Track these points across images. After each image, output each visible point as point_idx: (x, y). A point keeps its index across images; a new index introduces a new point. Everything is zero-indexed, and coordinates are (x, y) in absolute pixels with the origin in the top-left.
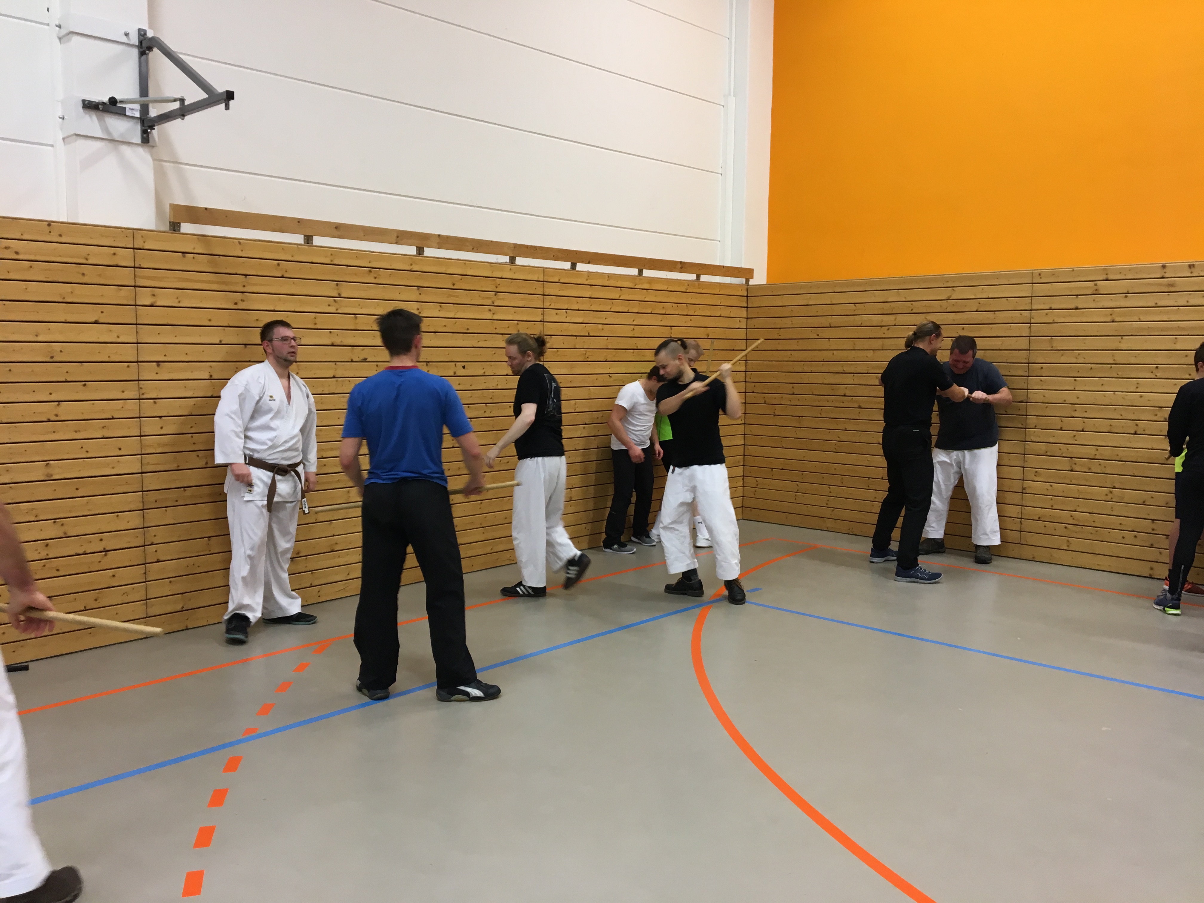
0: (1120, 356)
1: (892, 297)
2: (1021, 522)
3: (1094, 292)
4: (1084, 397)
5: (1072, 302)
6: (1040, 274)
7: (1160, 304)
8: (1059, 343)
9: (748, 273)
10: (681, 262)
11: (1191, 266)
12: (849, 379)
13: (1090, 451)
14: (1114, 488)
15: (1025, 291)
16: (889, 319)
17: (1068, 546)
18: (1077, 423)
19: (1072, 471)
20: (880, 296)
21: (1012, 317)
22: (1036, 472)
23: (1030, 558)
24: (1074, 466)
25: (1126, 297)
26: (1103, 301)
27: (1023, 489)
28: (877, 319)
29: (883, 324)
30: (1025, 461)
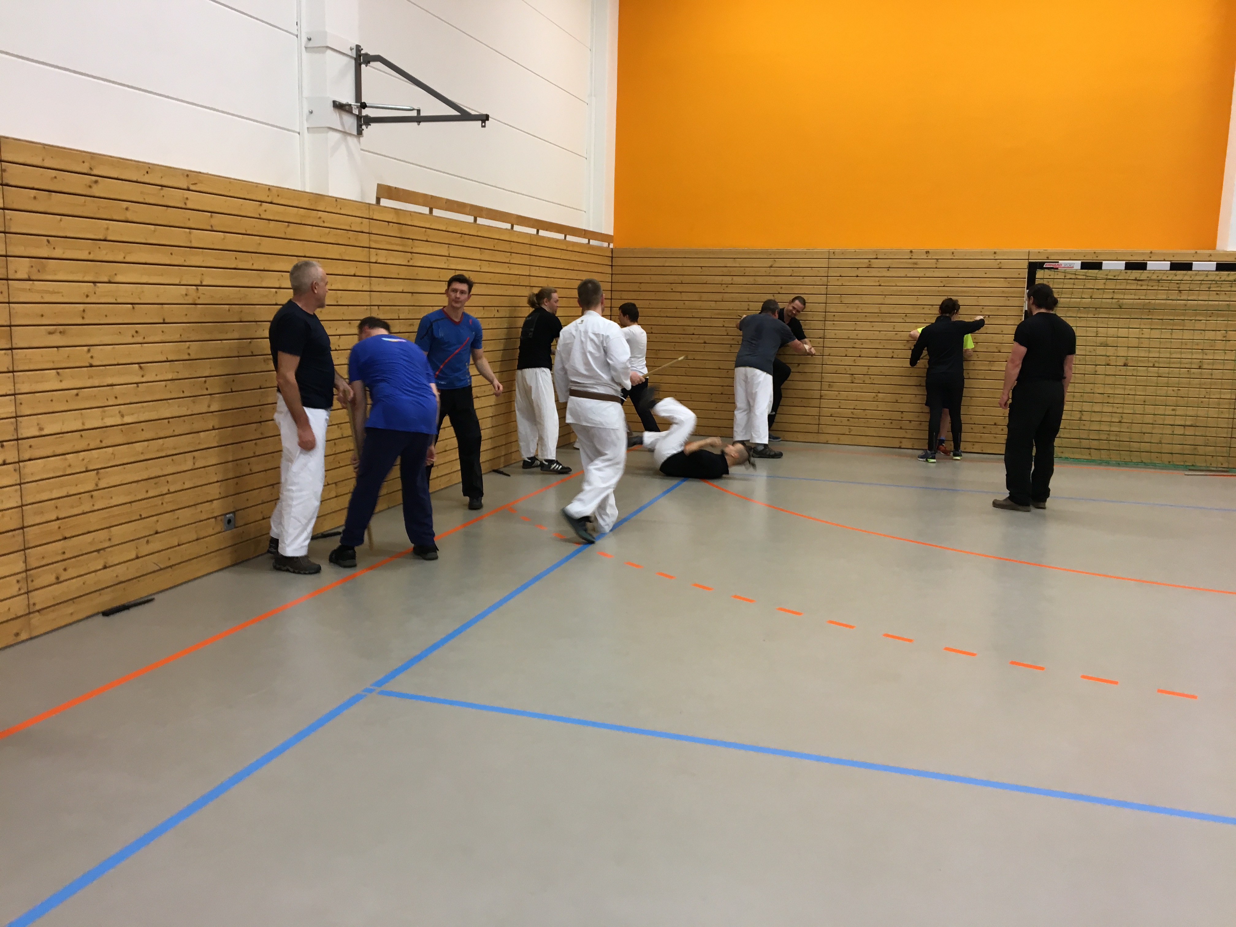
0: (884, 309)
1: (730, 263)
2: (819, 418)
3: (869, 266)
4: (862, 335)
5: (855, 272)
6: (834, 253)
7: (909, 275)
8: (847, 299)
9: (611, 239)
10: (581, 229)
11: (927, 252)
12: (696, 322)
13: (864, 370)
14: (879, 393)
15: (824, 263)
16: (728, 279)
17: (849, 432)
18: (857, 352)
19: (853, 383)
20: (721, 263)
21: (815, 281)
22: (830, 385)
23: (826, 442)
24: (854, 380)
25: (888, 270)
26: (874, 272)
27: (821, 396)
28: (718, 279)
29: (723, 283)
30: (822, 378)
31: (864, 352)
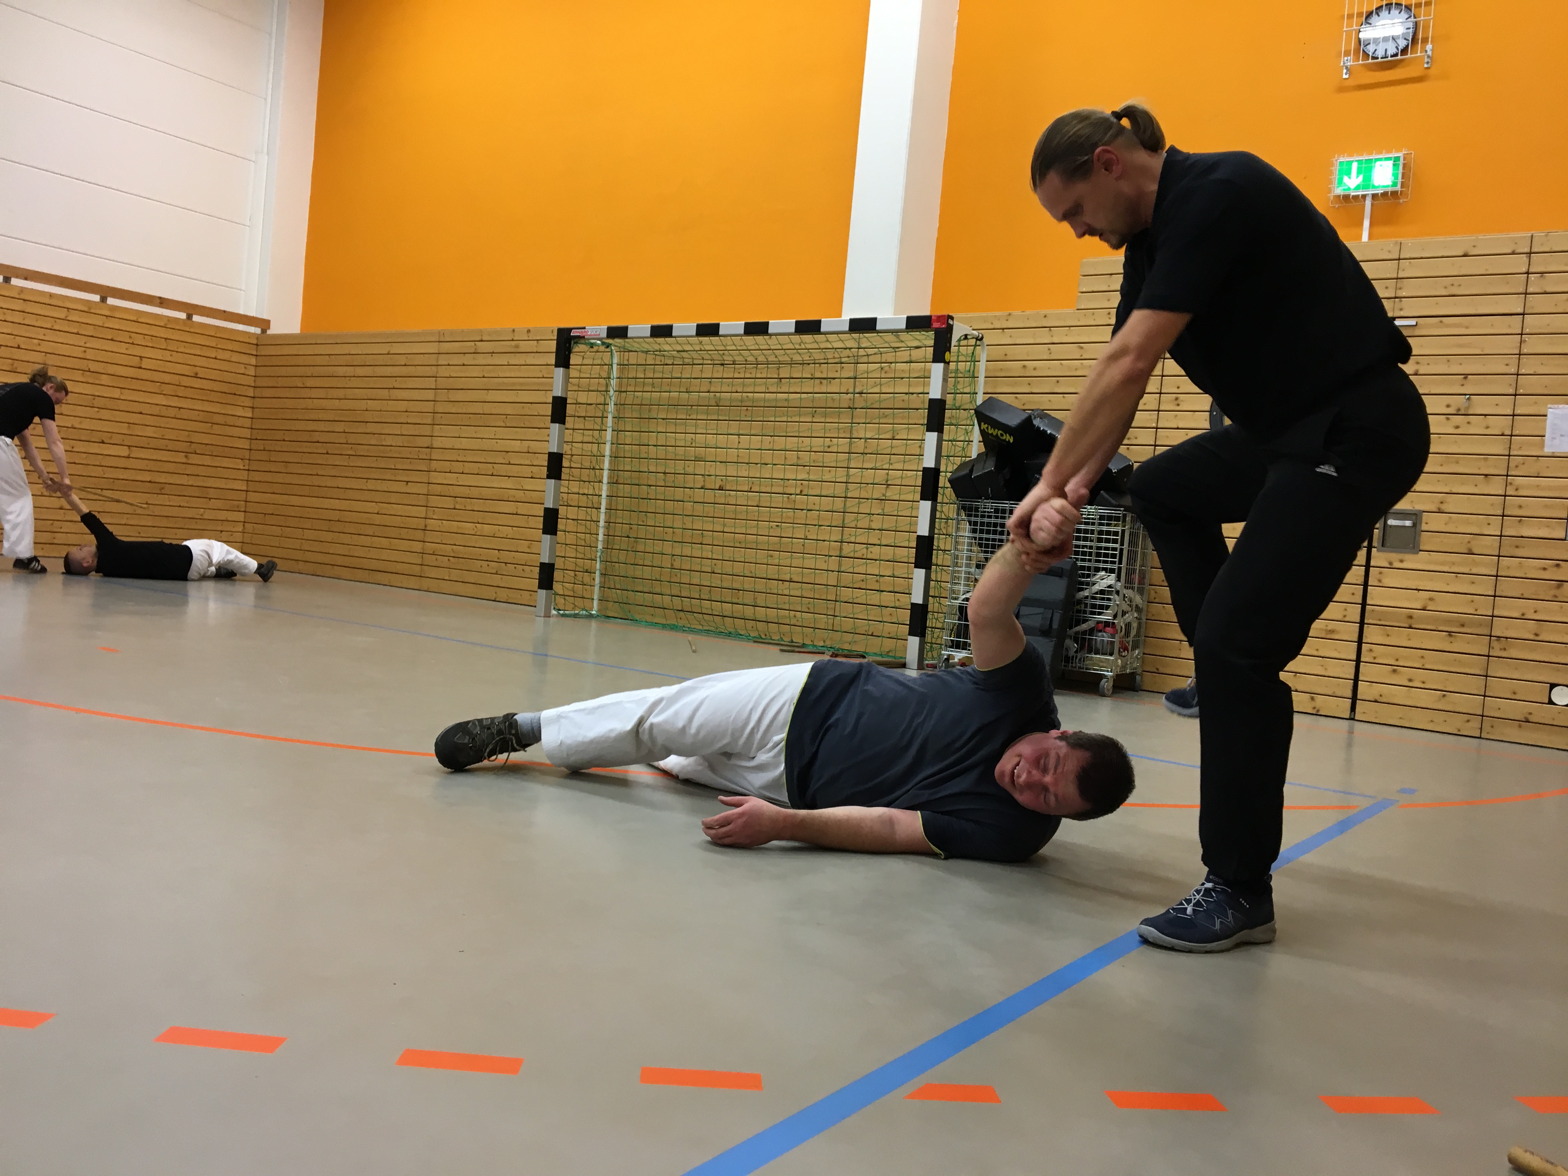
1: (354, 350)
2: (423, 556)
3: (475, 351)
4: (464, 443)
5: (462, 360)
6: (444, 334)
7: (511, 363)
8: (452, 395)
9: (264, 324)
10: (160, 298)
11: (529, 331)
12: (322, 426)
14: (478, 523)
15: (432, 348)
16: (349, 371)
17: (450, 577)
18: (458, 467)
19: (455, 509)
20: (346, 349)
21: (425, 371)
22: (434, 511)
23: (426, 589)
25: (492, 355)
26: (481, 359)
27: (426, 526)
28: (341, 371)
29: (347, 375)
30: (428, 501)
31: (468, 467)
